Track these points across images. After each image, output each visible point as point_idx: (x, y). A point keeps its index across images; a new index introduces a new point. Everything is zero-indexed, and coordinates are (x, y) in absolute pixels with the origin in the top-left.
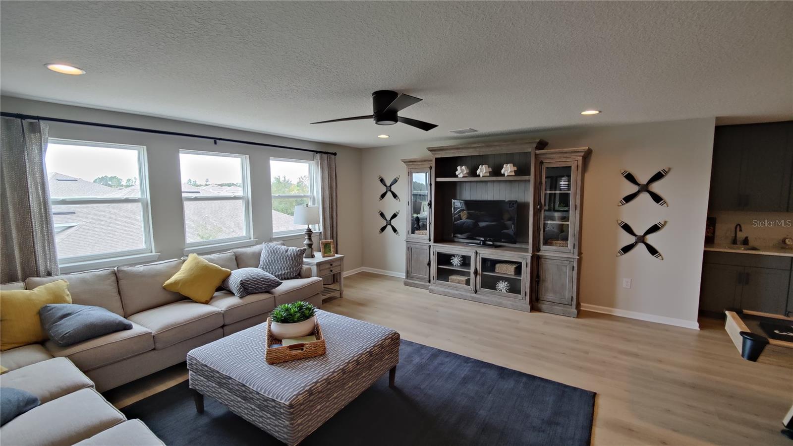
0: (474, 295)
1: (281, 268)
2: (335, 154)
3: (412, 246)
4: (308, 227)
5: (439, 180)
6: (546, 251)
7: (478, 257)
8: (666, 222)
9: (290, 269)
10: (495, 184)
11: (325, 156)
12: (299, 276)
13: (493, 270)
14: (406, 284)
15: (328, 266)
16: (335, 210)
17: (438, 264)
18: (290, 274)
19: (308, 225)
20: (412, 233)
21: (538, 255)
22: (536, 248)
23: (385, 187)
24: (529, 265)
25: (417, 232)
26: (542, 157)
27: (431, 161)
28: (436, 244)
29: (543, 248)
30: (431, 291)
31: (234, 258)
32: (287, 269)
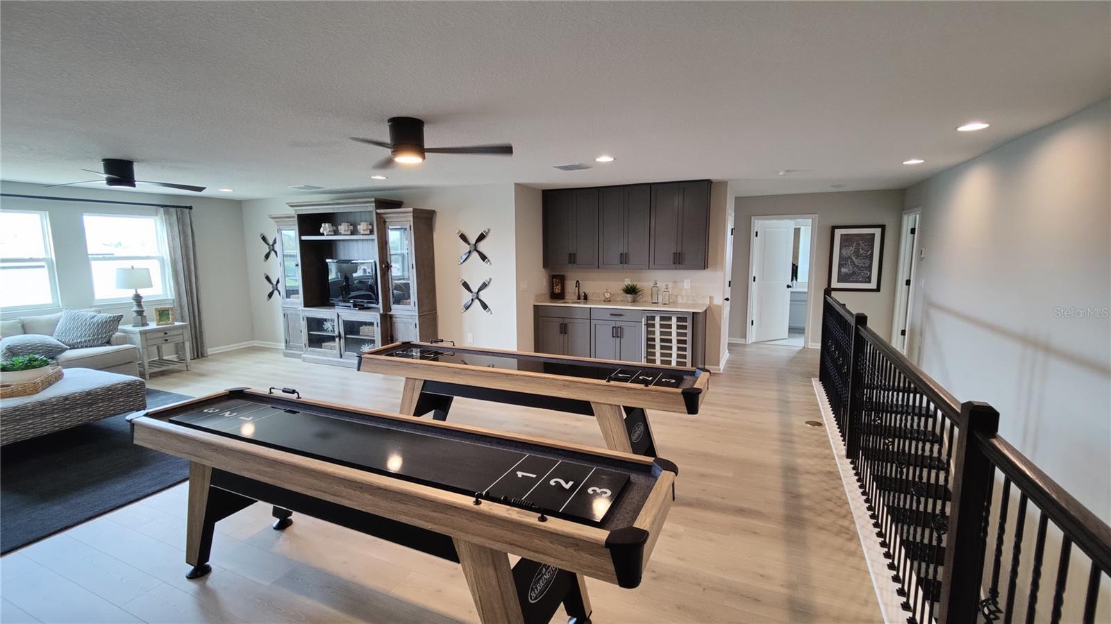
0: (341, 360)
1: (81, 335)
2: (190, 208)
3: (288, 312)
4: (136, 292)
5: (304, 238)
6: (396, 310)
7: (340, 320)
8: (490, 279)
9: (93, 336)
10: (369, 242)
11: (173, 210)
12: (109, 343)
13: (358, 333)
14: (286, 355)
15: (163, 334)
16: (193, 273)
17: (308, 331)
18: (94, 342)
19: (136, 290)
20: (287, 297)
21: (391, 315)
22: (387, 307)
23: (268, 246)
24: (379, 325)
25: (292, 296)
26: (384, 216)
27: (294, 217)
28: (306, 309)
29: (394, 307)
30: (304, 360)
31: (20, 325)
32: (89, 336)
